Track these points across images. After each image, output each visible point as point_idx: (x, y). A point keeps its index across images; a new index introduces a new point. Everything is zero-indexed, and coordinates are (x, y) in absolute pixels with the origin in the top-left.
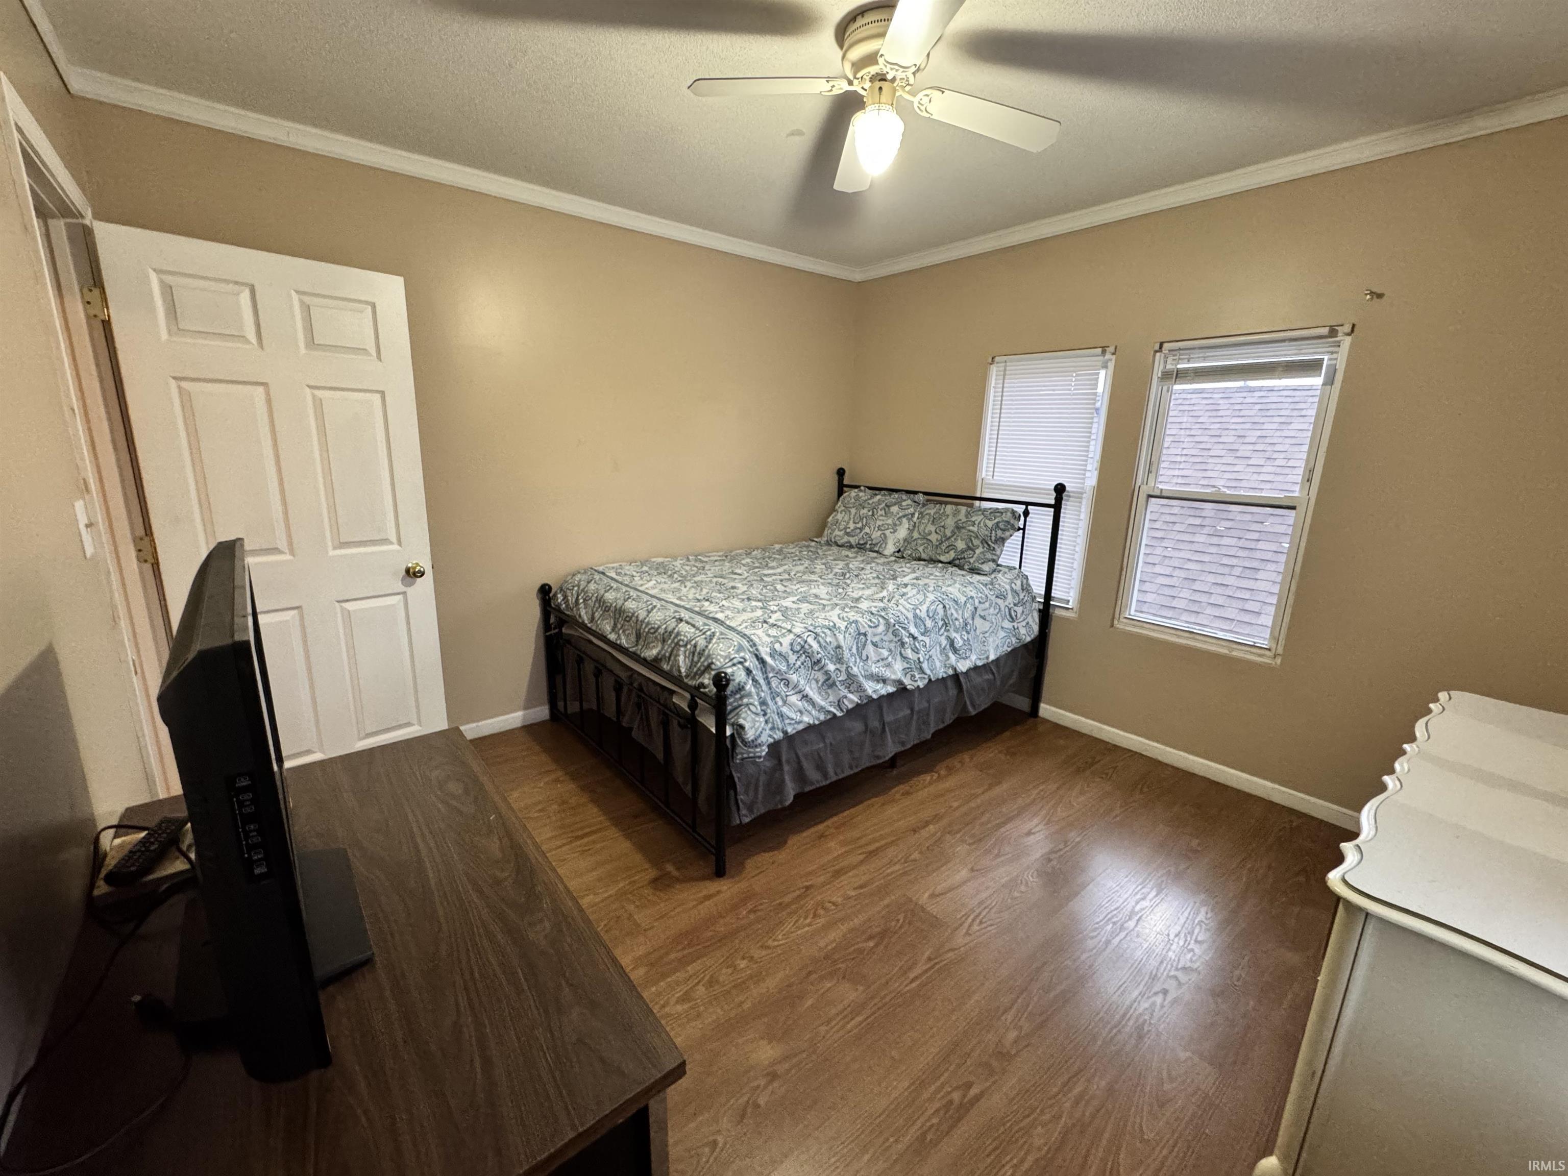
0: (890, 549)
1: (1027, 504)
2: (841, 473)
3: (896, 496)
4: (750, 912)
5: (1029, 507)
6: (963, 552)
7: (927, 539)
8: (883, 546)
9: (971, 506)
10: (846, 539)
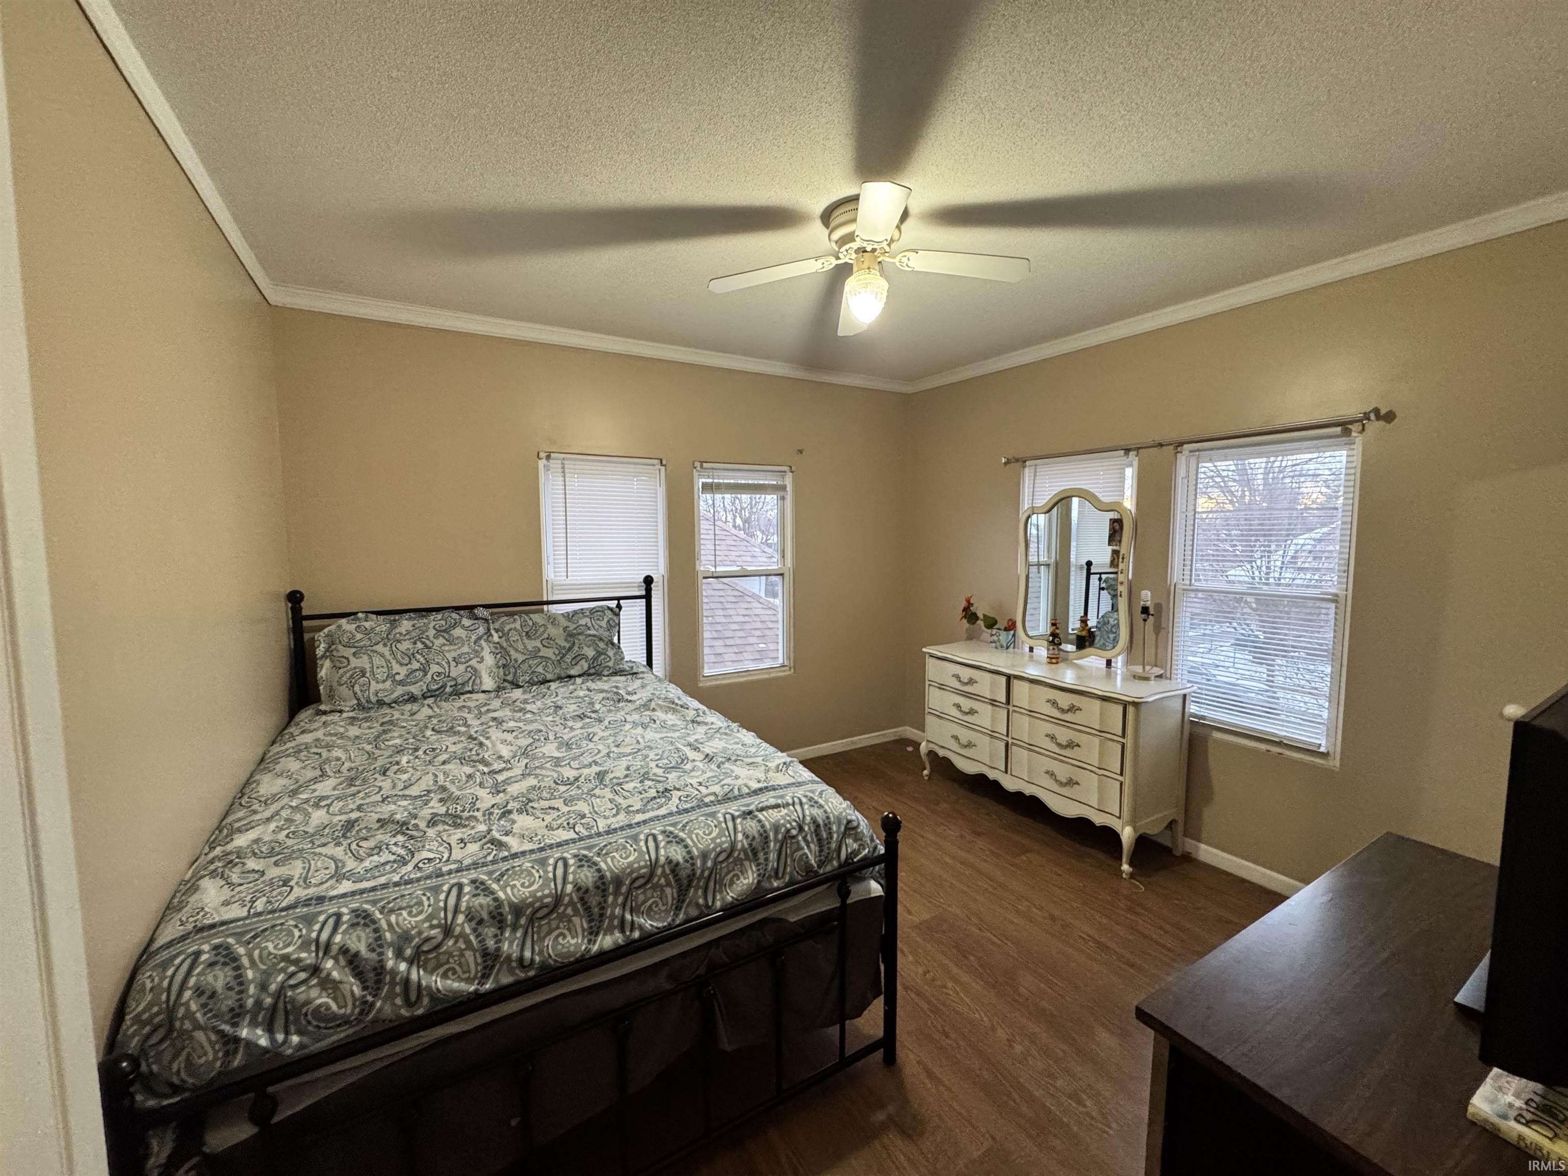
0: (488, 683)
1: (618, 599)
2: (295, 598)
3: (439, 616)
4: (947, 1037)
5: (621, 602)
6: (595, 659)
7: (542, 657)
8: (478, 681)
9: (542, 611)
10: (400, 690)
